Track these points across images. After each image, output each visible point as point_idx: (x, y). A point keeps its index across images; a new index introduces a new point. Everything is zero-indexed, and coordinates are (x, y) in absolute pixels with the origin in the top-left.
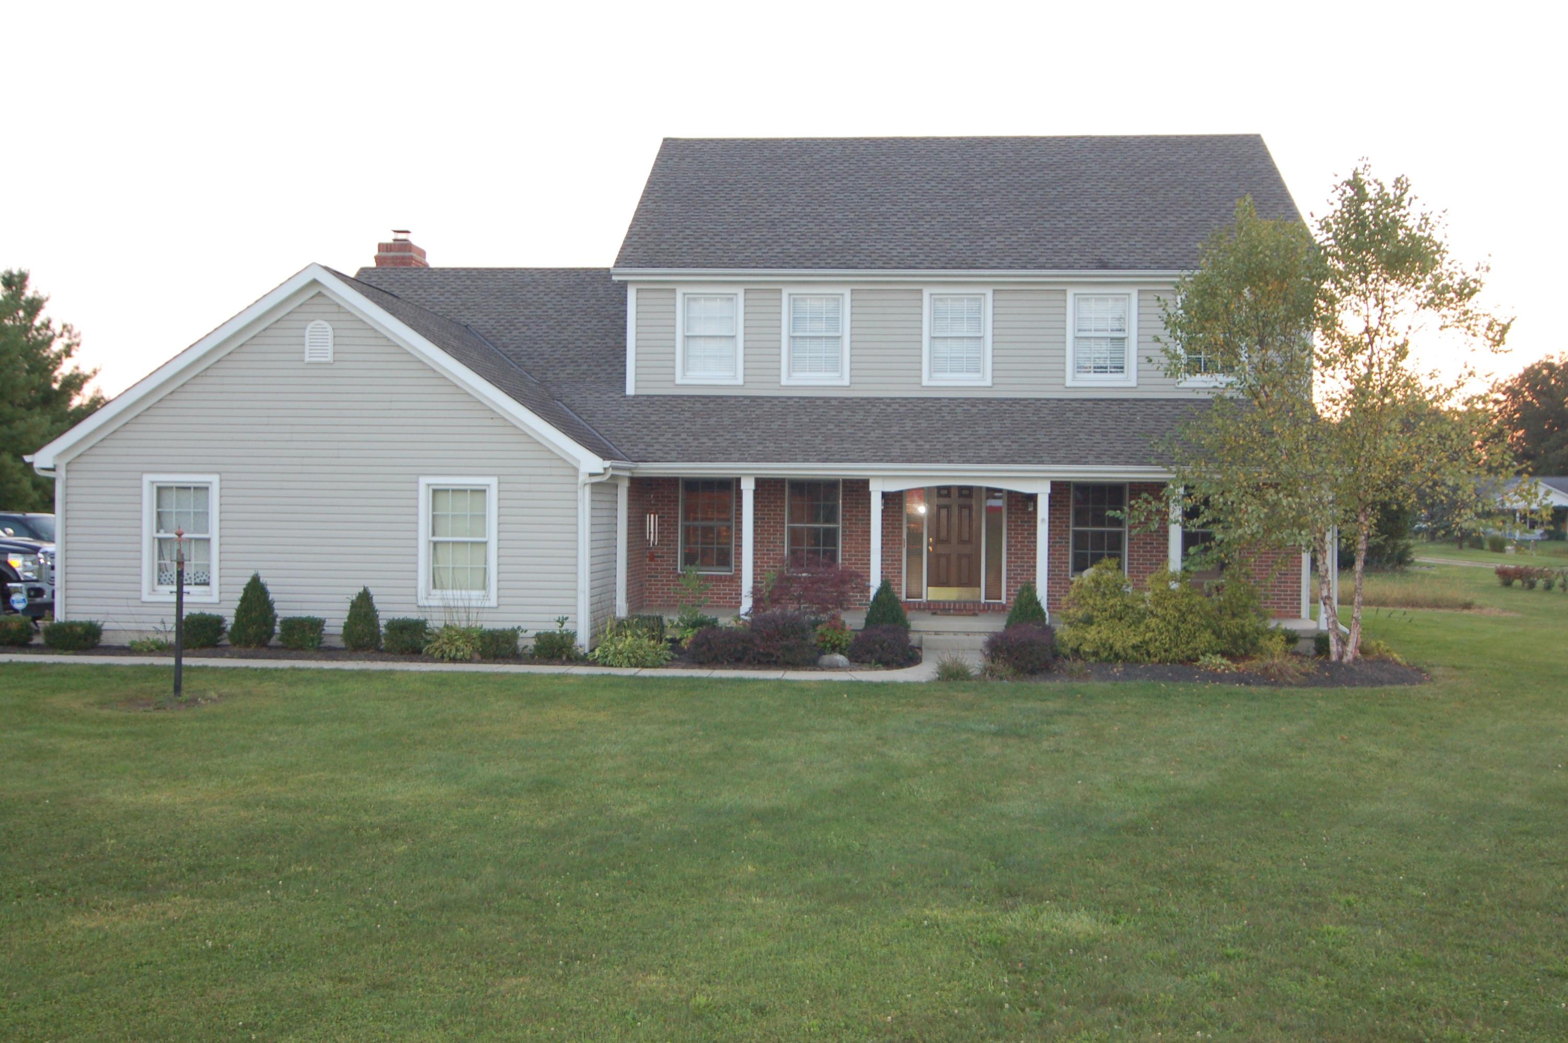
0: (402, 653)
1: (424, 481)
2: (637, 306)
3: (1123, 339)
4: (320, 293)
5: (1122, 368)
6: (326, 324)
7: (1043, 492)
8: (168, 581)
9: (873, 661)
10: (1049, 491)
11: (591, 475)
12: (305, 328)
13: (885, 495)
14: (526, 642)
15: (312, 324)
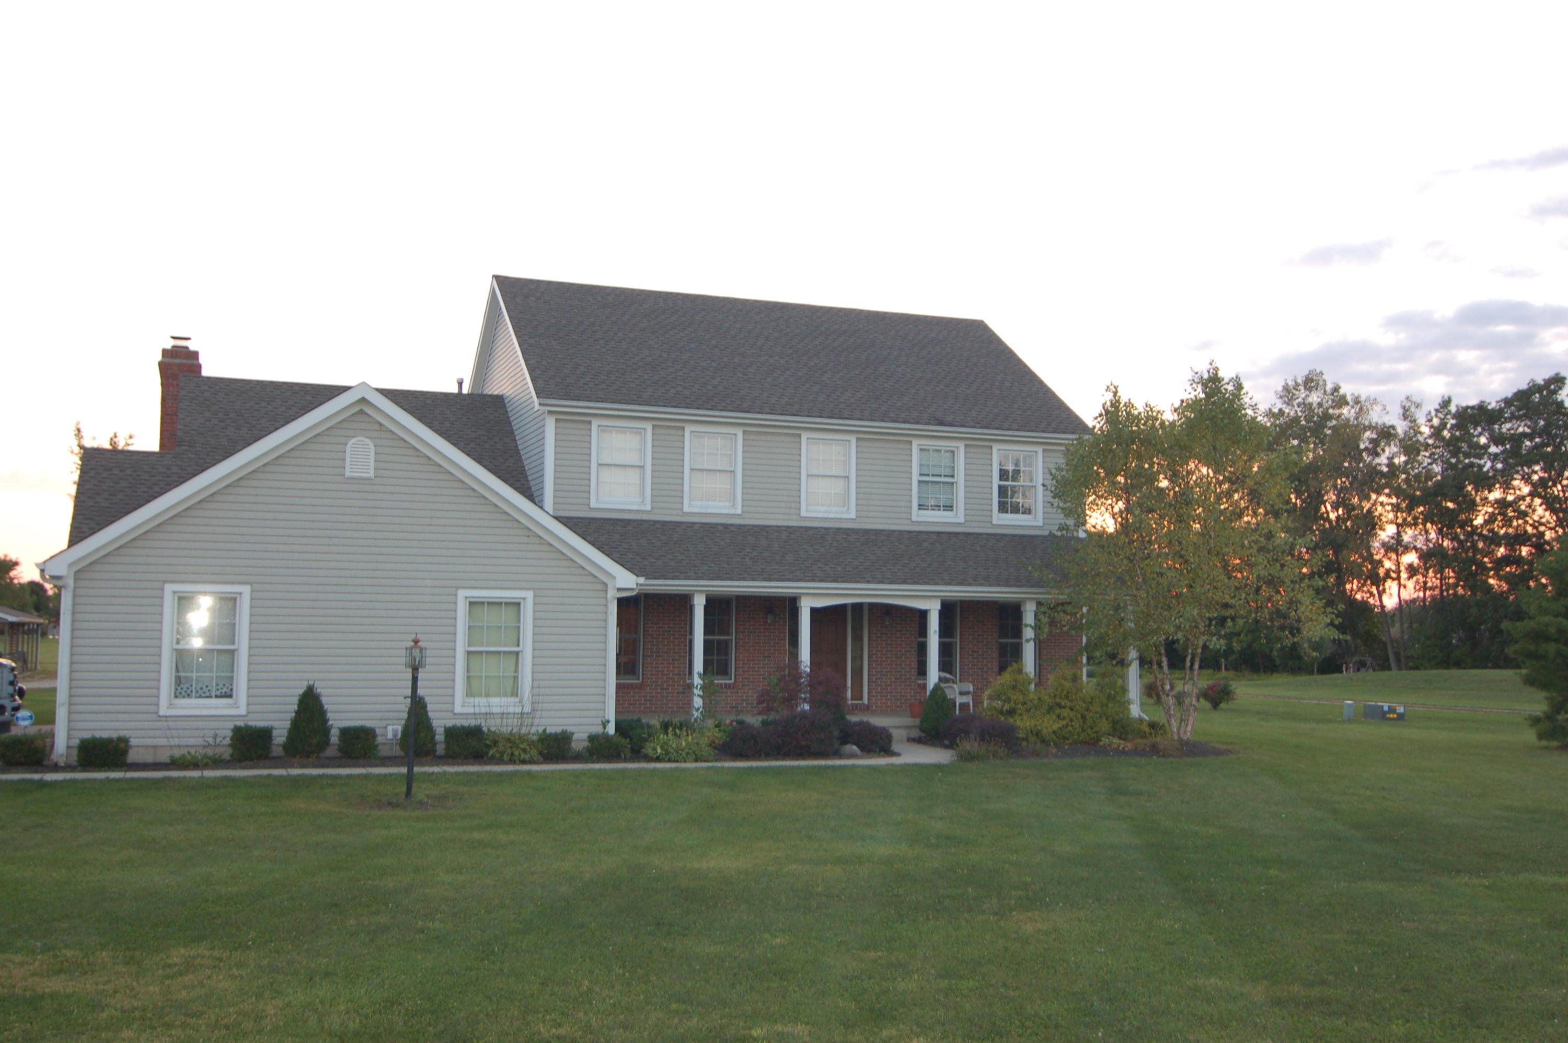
0: (466, 757)
1: (462, 594)
2: (556, 434)
3: (952, 483)
4: (361, 410)
5: (952, 507)
6: (368, 441)
7: (934, 609)
8: (183, 693)
9: (878, 750)
10: (940, 608)
11: (619, 590)
12: (346, 444)
13: (814, 611)
14: (579, 741)
15: (354, 440)
